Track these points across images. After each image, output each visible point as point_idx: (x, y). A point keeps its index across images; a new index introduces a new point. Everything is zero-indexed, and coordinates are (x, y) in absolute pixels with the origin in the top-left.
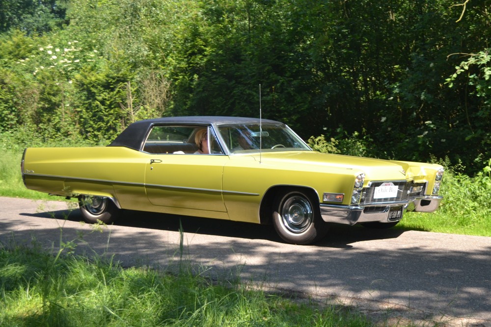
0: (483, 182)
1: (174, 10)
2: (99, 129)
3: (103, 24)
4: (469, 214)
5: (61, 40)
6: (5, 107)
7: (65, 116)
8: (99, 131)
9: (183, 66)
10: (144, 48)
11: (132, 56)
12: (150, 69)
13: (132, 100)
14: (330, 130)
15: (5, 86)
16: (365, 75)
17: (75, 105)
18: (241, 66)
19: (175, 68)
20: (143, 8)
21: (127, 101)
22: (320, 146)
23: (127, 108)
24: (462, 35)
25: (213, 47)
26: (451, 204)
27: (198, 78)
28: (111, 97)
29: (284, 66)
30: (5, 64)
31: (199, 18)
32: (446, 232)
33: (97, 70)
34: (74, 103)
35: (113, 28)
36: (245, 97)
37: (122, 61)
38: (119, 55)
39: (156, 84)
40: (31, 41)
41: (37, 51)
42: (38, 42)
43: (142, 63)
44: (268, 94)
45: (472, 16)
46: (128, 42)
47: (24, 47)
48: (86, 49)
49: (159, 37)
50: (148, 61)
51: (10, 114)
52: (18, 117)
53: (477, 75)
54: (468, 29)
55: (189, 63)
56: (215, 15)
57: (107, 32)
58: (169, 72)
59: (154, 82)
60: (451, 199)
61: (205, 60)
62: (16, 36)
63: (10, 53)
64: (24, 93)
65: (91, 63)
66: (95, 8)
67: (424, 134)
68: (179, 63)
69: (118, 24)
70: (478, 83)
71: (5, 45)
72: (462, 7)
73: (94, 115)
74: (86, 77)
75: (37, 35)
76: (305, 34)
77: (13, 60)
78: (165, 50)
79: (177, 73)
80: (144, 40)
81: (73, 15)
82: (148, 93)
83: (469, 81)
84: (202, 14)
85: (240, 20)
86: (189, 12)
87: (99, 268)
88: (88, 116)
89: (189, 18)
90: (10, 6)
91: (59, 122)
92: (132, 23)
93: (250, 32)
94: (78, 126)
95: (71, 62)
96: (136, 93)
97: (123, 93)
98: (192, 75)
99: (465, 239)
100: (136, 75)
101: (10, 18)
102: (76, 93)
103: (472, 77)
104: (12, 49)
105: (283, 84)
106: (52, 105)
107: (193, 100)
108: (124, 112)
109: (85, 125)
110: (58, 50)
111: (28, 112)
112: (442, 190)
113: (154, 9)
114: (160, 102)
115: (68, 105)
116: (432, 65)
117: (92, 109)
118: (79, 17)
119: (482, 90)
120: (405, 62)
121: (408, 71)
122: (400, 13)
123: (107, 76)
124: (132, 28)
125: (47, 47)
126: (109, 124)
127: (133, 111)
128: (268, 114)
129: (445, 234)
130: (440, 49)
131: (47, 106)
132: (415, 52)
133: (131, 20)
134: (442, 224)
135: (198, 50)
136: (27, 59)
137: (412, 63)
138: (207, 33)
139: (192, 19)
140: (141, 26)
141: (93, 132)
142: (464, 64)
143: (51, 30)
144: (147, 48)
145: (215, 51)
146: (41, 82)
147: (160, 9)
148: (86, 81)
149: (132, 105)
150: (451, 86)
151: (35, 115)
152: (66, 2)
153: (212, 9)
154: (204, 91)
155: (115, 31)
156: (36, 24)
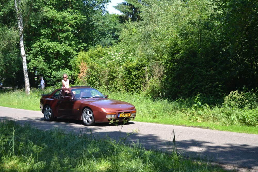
1: (166, 34)
2: (133, 88)
3: (135, 41)
5: (117, 49)
6: (94, 78)
7: (119, 82)
8: (133, 89)
9: (170, 59)
11: (147, 55)
12: (155, 61)
13: (148, 75)
15: (94, 69)
18: (197, 58)
19: (167, 60)
20: (152, 34)
21: (145, 75)
22: (236, 96)
23: (146, 78)
25: (184, 50)
27: (177, 64)
28: (139, 74)
29: (217, 58)
30: (94, 60)
31: (177, 37)
33: (133, 62)
34: (123, 76)
36: (199, 73)
37: (143, 58)
38: (142, 55)
39: (158, 67)
40: (105, 50)
41: (107, 54)
42: (107, 50)
43: (152, 58)
44: (210, 72)
46: (145, 49)
47: (102, 52)
48: (128, 53)
49: (159, 46)
50: (155, 57)
51: (96, 81)
52: (99, 83)
55: (173, 58)
56: (184, 35)
57: (137, 45)
58: (164, 62)
59: (157, 67)
61: (180, 56)
62: (99, 48)
63: (96, 55)
64: (102, 72)
65: (130, 59)
66: (131, 34)
68: (168, 58)
69: (141, 41)
71: (94, 52)
73: (131, 82)
74: (128, 65)
75: (107, 47)
76: (227, 43)
77: (97, 58)
78: (162, 52)
79: (168, 62)
80: (153, 48)
81: (122, 38)
82: (155, 72)
84: (179, 35)
85: (196, 38)
86: (173, 35)
87: (135, 149)
88: (129, 82)
89: (173, 37)
91: (116, 85)
92: (147, 41)
93: (201, 43)
94: (124, 86)
95: (121, 58)
96: (149, 71)
97: (144, 72)
98: (174, 63)
100: (149, 63)
101: (96, 41)
102: (124, 72)
104: (97, 53)
105: (217, 66)
106: (113, 77)
107: (175, 74)
108: (144, 80)
109: (127, 86)
110: (116, 53)
111: (104, 81)
113: (157, 34)
114: (160, 76)
115: (120, 77)
117: (130, 79)
118: (125, 39)
123: (137, 64)
124: (148, 43)
125: (111, 52)
126: (137, 86)
127: (148, 80)
128: (210, 81)
131: (111, 78)
135: (177, 52)
136: (103, 58)
138: (181, 44)
139: (175, 38)
141: (131, 89)
143: (113, 45)
144: (154, 52)
145: (185, 52)
146: (109, 67)
147: (160, 34)
148: (128, 67)
149: (147, 77)
151: (106, 82)
152: (119, 32)
153: (183, 33)
154: (179, 70)
155: (140, 44)
156: (106, 42)
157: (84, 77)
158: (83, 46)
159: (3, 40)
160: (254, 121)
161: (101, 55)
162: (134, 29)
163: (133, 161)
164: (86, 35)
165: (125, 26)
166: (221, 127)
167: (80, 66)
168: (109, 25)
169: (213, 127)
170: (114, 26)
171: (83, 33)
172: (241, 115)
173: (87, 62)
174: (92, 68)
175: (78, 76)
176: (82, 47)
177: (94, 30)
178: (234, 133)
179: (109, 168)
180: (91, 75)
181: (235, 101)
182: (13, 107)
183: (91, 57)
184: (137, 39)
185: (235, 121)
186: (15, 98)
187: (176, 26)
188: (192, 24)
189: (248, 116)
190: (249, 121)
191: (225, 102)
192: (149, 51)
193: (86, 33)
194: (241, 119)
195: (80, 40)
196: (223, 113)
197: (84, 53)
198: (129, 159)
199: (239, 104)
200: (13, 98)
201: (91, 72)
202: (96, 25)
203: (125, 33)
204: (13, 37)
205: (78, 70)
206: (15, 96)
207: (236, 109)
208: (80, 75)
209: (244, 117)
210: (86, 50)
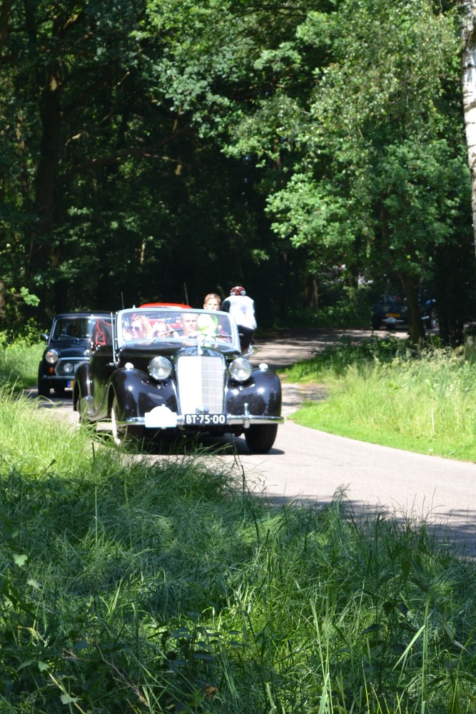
159: (366, 69)
182: (411, 447)
186: (424, 398)
200: (414, 396)
204: (424, 51)
206: (421, 380)
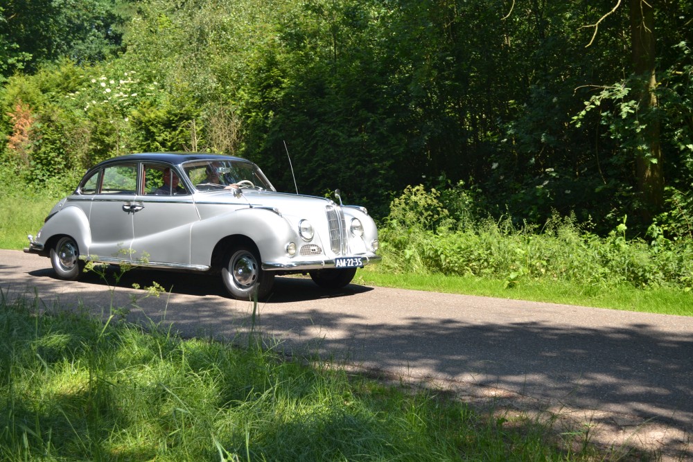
0: (616, 244)
1: (246, 34)
3: (165, 51)
4: (598, 282)
5: (117, 70)
6: (52, 149)
9: (256, 101)
10: (213, 80)
11: (198, 89)
12: (219, 104)
13: (197, 141)
14: (431, 178)
15: (51, 124)
16: (473, 112)
17: (132, 146)
18: (325, 100)
19: (247, 103)
20: (212, 32)
21: (191, 143)
22: (418, 198)
23: (192, 150)
24: (593, 63)
25: (291, 77)
26: (576, 270)
27: (274, 115)
28: (173, 138)
29: (376, 101)
30: (52, 98)
31: (276, 44)
32: (569, 304)
33: (158, 105)
34: (130, 145)
35: (177, 56)
36: (330, 138)
37: (187, 95)
38: (183, 89)
39: (225, 122)
40: (82, 71)
41: (88, 83)
42: (89, 73)
43: (209, 97)
44: (356, 135)
45: (606, 40)
46: (193, 73)
47: (74, 78)
48: (145, 81)
49: (229, 67)
50: (217, 95)
51: (58, 156)
52: (66, 161)
53: (611, 112)
54: (601, 55)
55: (263, 97)
56: (294, 39)
57: (169, 61)
58: (240, 108)
59: (223, 120)
60: (576, 263)
61: (283, 93)
62: (65, 66)
63: (58, 86)
64: (73, 133)
65: (150, 98)
66: (156, 32)
67: (544, 184)
68: (252, 98)
69: (182, 51)
70: (613, 122)
71: (53, 76)
72: (592, 29)
74: (144, 115)
75: (89, 64)
76: (402, 63)
77: (61, 93)
79: (249, 109)
80: (212, 70)
81: (130, 41)
82: (215, 133)
83: (601, 120)
85: (325, 47)
86: (264, 36)
87: (155, 338)
89: (264, 44)
90: (58, 31)
92: (198, 50)
93: (335, 61)
95: (127, 96)
96: (202, 132)
97: (187, 133)
98: (267, 111)
99: (592, 313)
100: (202, 111)
101: (59, 46)
102: (133, 133)
103: (605, 114)
104: (61, 81)
105: (374, 122)
106: (105, 147)
107: (268, 141)
110: (112, 82)
111: (78, 154)
112: (565, 253)
113: (224, 33)
114: (229, 144)
115: (124, 147)
116: (555, 100)
118: (137, 43)
119: (617, 130)
120: (522, 97)
121: (525, 108)
122: (516, 37)
123: (169, 112)
124: (199, 56)
125: (100, 79)
128: (357, 159)
129: (568, 306)
130: (566, 80)
131: (99, 147)
132: (535, 84)
133: (198, 46)
134: (565, 293)
135: (274, 83)
136: (77, 92)
137: (530, 98)
138: (285, 62)
139: (268, 46)
140: (208, 54)
141: (153, 179)
142: (595, 99)
143: (105, 59)
144: (215, 80)
145: (295, 83)
147: (231, 34)
148: (144, 119)
149: (197, 147)
150: (578, 126)
151: (85, 158)
152: (122, 26)
153: (291, 33)
154: (280, 131)
155: (178, 60)
156: (88, 51)
157: (23, 144)
158: (23, 61)
160: (461, 260)
161: (72, 84)
162: (164, 18)
163: (148, 368)
164: (31, 31)
165: (140, 8)
166: (381, 277)
167: (13, 116)
168: (95, 5)
169: (361, 277)
170: (109, 8)
171: (22, 25)
172: (429, 247)
173: (34, 104)
174: (47, 120)
175: (7, 141)
176: (18, 61)
177: (52, 18)
178: (411, 291)
179: (83, 387)
180: (42, 138)
181: (417, 212)
183: (44, 91)
184: (172, 44)
185: (416, 260)
187: (274, 13)
188: (314, 10)
189: (445, 249)
190: (449, 263)
191: (391, 214)
192: (201, 78)
193: (30, 25)
194: (429, 257)
195: (12, 43)
196: (387, 242)
197: (23, 79)
198: (137, 363)
199: (426, 218)
201: (44, 132)
202: (57, 3)
203: (140, 27)
205: (8, 124)
207: (417, 230)
208: (13, 138)
209: (436, 251)
210: (30, 70)
